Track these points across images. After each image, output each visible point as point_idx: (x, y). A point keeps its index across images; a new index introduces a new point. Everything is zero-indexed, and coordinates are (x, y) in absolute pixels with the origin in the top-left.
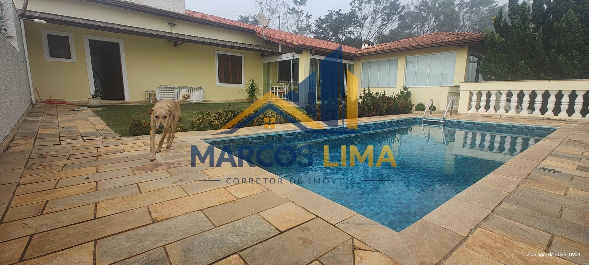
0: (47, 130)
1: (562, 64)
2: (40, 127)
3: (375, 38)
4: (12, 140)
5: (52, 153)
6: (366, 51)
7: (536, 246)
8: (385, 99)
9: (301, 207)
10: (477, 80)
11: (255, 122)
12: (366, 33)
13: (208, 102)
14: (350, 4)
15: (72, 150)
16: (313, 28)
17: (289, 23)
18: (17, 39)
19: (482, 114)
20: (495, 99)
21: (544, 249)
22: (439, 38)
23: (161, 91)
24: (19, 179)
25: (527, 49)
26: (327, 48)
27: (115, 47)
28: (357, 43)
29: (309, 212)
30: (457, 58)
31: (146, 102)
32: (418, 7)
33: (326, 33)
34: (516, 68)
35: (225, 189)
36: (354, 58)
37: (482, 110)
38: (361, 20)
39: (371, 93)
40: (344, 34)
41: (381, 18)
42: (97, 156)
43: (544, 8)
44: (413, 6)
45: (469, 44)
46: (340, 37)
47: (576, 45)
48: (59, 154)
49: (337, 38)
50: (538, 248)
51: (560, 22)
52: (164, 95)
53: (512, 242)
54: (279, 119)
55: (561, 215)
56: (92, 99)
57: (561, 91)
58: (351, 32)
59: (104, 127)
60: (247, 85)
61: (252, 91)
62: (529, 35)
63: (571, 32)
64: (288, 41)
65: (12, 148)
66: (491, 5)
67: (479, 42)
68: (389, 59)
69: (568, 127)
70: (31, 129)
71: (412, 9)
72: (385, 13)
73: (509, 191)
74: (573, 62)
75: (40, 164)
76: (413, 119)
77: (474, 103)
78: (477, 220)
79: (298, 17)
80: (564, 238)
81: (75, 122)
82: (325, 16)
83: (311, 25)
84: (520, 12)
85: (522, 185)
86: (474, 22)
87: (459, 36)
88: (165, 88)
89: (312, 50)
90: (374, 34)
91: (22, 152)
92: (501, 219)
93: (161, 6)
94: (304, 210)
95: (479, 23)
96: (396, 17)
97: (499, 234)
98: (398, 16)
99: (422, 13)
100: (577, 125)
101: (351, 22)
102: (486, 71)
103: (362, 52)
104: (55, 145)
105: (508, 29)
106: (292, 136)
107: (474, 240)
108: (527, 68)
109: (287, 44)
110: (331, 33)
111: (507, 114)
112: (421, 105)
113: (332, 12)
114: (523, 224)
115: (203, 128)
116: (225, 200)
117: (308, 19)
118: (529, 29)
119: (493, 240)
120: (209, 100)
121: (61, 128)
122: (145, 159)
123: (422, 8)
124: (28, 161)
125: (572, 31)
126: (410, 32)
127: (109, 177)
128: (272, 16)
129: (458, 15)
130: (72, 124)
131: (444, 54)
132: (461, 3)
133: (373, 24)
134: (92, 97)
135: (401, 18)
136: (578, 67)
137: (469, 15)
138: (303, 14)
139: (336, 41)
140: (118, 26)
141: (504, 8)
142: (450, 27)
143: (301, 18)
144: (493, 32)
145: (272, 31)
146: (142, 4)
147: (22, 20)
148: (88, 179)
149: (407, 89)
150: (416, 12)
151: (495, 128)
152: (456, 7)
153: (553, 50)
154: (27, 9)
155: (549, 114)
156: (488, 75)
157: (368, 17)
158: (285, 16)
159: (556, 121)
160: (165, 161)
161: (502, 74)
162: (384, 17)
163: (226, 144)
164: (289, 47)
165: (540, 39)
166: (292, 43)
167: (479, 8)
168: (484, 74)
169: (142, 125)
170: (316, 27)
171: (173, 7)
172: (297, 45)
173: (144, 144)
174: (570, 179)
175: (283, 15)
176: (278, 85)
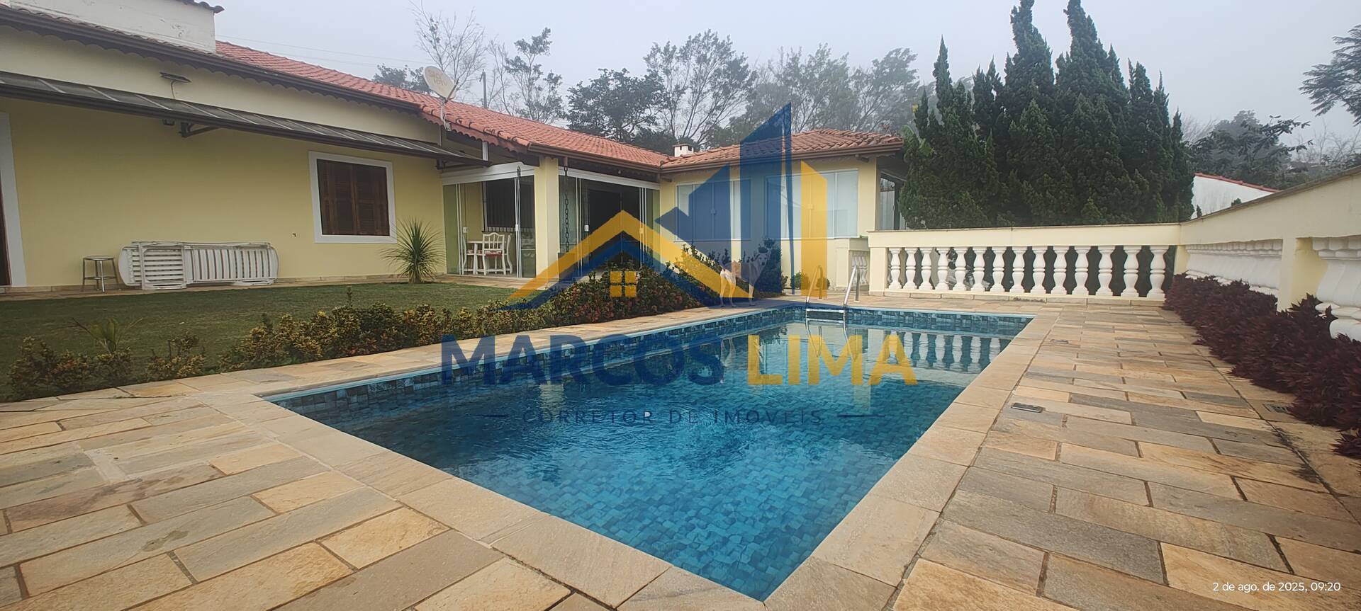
1: (1029, 198)
3: (703, 133)
6: (683, 162)
7: (1021, 584)
9: (532, 568)
10: (896, 227)
11: (421, 336)
12: (682, 122)
13: (291, 283)
14: (645, 58)
16: (567, 107)
17: (508, 92)
19: (910, 294)
20: (930, 264)
21: (1034, 589)
22: (824, 141)
23: (138, 256)
25: (972, 170)
26: (599, 154)
28: (664, 143)
29: (554, 580)
30: (859, 182)
31: (86, 288)
32: (783, 76)
33: (596, 119)
34: (958, 205)
35: (320, 543)
36: (659, 177)
37: (910, 286)
38: (671, 95)
40: (637, 122)
41: (711, 94)
43: (992, 95)
44: (772, 73)
45: (878, 156)
46: (626, 128)
47: (1047, 165)
49: (621, 130)
50: (1025, 589)
51: (1019, 121)
52: (148, 268)
53: (980, 582)
54: (486, 325)
55: (1055, 505)
57: (1031, 247)
58: (650, 120)
60: (403, 241)
61: (417, 253)
62: (973, 145)
63: (1037, 141)
64: (504, 135)
66: (908, 83)
67: (894, 154)
69: (1047, 314)
71: (772, 79)
72: (719, 83)
73: (966, 463)
74: (1044, 195)
76: (788, 307)
77: (895, 273)
78: (915, 540)
79: (529, 80)
80: (1065, 558)
82: (592, 81)
83: (559, 99)
84: (956, 101)
85: (986, 446)
86: (883, 113)
87: (860, 140)
88: (149, 248)
89: (564, 157)
90: (700, 125)
92: (957, 530)
94: (541, 576)
95: (891, 114)
96: (741, 92)
97: (955, 567)
98: (745, 91)
99: (791, 87)
100: (1061, 309)
101: (650, 98)
102: (910, 209)
103: (676, 163)
105: (940, 132)
107: (912, 591)
108: (974, 204)
109: (503, 142)
110: (607, 119)
111: (951, 292)
113: (607, 75)
114: (994, 535)
115: (267, 361)
116: (317, 579)
117: (553, 85)
118: (973, 134)
119: (945, 584)
120: (295, 279)
122: (57, 477)
123: (789, 78)
125: (1038, 139)
128: (466, 73)
129: (855, 98)
131: (836, 174)
132: (857, 74)
133: (696, 104)
135: (752, 96)
136: (1053, 204)
137: (874, 98)
138: (540, 73)
139: (619, 137)
141: (929, 89)
142: (843, 119)
143: (537, 83)
144: (915, 135)
145: (463, 110)
150: (779, 85)
151: (934, 321)
152: (849, 81)
153: (1012, 172)
155: (1017, 290)
156: (914, 216)
157: (684, 89)
158: (498, 74)
159: (1028, 302)
160: (128, 478)
161: (938, 215)
162: (717, 91)
163: (338, 402)
164: (509, 150)
165: (992, 152)
166: (516, 142)
167: (890, 86)
168: (908, 215)
169: (60, 366)
170: (573, 104)
171: (178, 33)
172: (526, 145)
173: (59, 424)
174: (1061, 424)
175: (492, 72)
176: (484, 239)
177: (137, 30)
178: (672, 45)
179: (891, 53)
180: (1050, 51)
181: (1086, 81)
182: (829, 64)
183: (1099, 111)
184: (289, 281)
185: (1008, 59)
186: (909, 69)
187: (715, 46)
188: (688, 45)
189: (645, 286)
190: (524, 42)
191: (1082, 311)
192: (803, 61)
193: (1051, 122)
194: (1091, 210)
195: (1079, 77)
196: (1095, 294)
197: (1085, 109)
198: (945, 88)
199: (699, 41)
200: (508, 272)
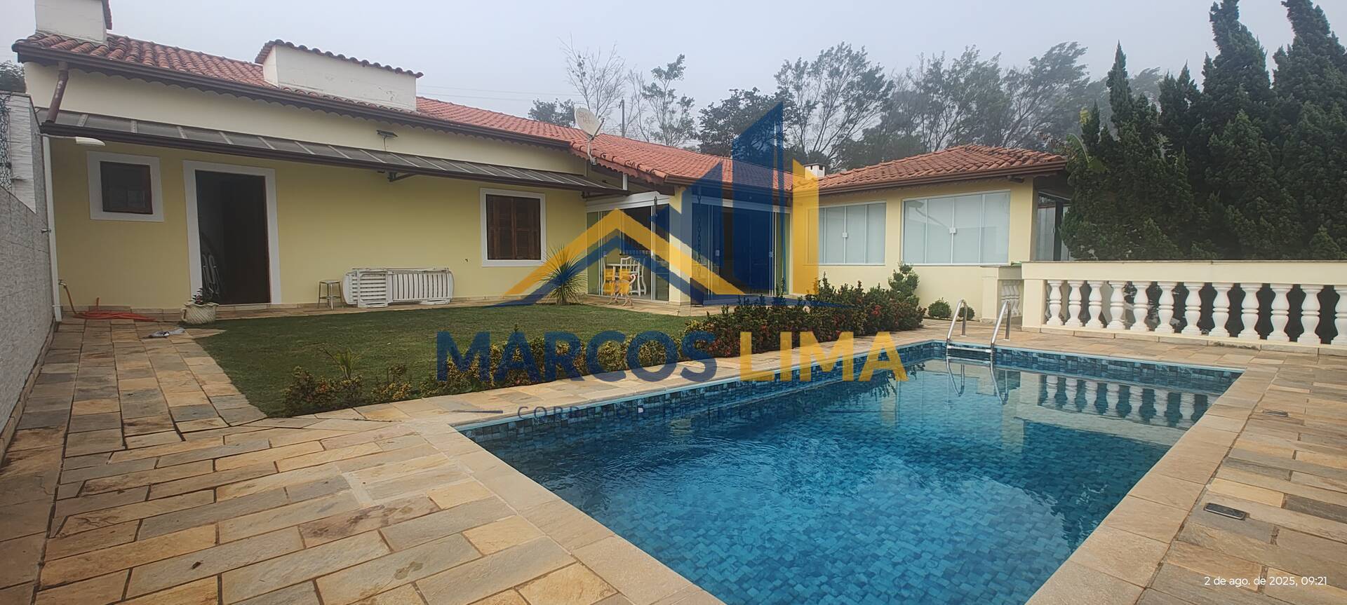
0: (93, 403)
1: (1236, 225)
2: (76, 395)
3: (834, 146)
4: (14, 439)
5: (107, 481)
8: (860, 300)
10: (1057, 258)
12: (812, 137)
13: (463, 303)
14: (775, 76)
15: (155, 468)
16: (698, 128)
17: (644, 116)
18: (33, 185)
19: (1074, 332)
20: (1100, 299)
22: (971, 161)
23: (356, 280)
24: (38, 567)
25: (1158, 193)
27: (256, 187)
30: (1011, 207)
31: (320, 305)
32: (922, 84)
33: (726, 138)
35: (517, 591)
37: (1074, 323)
38: (801, 111)
39: (830, 287)
41: (844, 107)
42: (214, 488)
43: (1186, 104)
44: (910, 81)
45: (1035, 176)
47: (1261, 186)
48: (126, 483)
51: (1222, 136)
52: (363, 294)
56: (195, 308)
57: (1239, 284)
59: (224, 389)
62: (1158, 165)
63: (1247, 159)
64: (644, 168)
65: (15, 464)
66: (1074, 81)
67: (1056, 175)
68: (868, 203)
69: (1261, 369)
70: (53, 404)
71: (910, 87)
72: (852, 96)
73: (1142, 582)
74: (1257, 222)
75: (83, 519)
76: (926, 346)
77: (1055, 307)
79: (664, 104)
81: (156, 376)
82: (723, 102)
83: (692, 121)
84: (1136, 116)
85: (1168, 561)
86: (1043, 115)
87: (1013, 160)
88: (364, 273)
90: (831, 139)
91: (37, 479)
93: (363, 96)
95: (1052, 116)
96: (876, 104)
98: (881, 102)
99: (932, 95)
100: (1281, 362)
102: (1074, 236)
104: (113, 452)
105: (1115, 149)
106: (657, 404)
108: (1160, 233)
109: (642, 174)
111: (1127, 332)
112: (941, 306)
113: (738, 94)
115: (454, 388)
117: (685, 107)
120: (466, 298)
121: (125, 395)
122: (328, 497)
123: (930, 85)
124: (54, 508)
125: (1248, 157)
126: (908, 135)
127: (246, 560)
128: (607, 101)
129: (1008, 101)
130: (149, 383)
131: (984, 196)
132: (1011, 75)
133: (827, 119)
134: (196, 303)
135: (888, 106)
136: (1270, 233)
137: (1031, 100)
138: (673, 97)
140: (265, 141)
143: (670, 107)
144: (1082, 153)
145: (607, 143)
146: (321, 92)
147: (46, 140)
148: (197, 568)
149: (910, 269)
150: (918, 93)
151: (1104, 368)
152: (1001, 84)
153: (1212, 195)
154: (60, 109)
155: (1219, 333)
156: (1080, 245)
157: (815, 104)
158: (635, 101)
159: (1234, 349)
160: (375, 503)
161: (1110, 244)
162: (850, 104)
163: (509, 432)
164: (647, 182)
165: (1184, 172)
166: (654, 174)
167: (1051, 85)
168: (1072, 243)
169: (317, 389)
170: (704, 125)
171: (390, 97)
172: (663, 177)
173: (321, 444)
174: (1270, 538)
175: (630, 99)
176: (621, 262)
177: (362, 98)
178: (803, 61)
179: (1053, 49)
180: (1264, 51)
181: (1315, 85)
182: (977, 66)
183: (1332, 122)
184: (462, 300)
185: (1208, 60)
186: (1076, 65)
187: (848, 58)
188: (820, 60)
189: (777, 321)
190: (660, 69)
191: (1310, 366)
192: (946, 66)
193: (1267, 136)
194: (1324, 241)
195: (1304, 80)
196: (1330, 343)
197: (1313, 119)
198: (1121, 99)
199: (832, 54)
200: (642, 293)
